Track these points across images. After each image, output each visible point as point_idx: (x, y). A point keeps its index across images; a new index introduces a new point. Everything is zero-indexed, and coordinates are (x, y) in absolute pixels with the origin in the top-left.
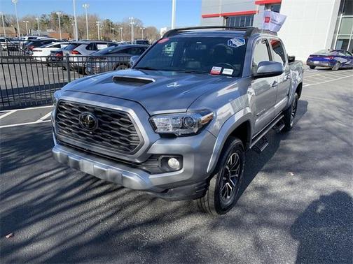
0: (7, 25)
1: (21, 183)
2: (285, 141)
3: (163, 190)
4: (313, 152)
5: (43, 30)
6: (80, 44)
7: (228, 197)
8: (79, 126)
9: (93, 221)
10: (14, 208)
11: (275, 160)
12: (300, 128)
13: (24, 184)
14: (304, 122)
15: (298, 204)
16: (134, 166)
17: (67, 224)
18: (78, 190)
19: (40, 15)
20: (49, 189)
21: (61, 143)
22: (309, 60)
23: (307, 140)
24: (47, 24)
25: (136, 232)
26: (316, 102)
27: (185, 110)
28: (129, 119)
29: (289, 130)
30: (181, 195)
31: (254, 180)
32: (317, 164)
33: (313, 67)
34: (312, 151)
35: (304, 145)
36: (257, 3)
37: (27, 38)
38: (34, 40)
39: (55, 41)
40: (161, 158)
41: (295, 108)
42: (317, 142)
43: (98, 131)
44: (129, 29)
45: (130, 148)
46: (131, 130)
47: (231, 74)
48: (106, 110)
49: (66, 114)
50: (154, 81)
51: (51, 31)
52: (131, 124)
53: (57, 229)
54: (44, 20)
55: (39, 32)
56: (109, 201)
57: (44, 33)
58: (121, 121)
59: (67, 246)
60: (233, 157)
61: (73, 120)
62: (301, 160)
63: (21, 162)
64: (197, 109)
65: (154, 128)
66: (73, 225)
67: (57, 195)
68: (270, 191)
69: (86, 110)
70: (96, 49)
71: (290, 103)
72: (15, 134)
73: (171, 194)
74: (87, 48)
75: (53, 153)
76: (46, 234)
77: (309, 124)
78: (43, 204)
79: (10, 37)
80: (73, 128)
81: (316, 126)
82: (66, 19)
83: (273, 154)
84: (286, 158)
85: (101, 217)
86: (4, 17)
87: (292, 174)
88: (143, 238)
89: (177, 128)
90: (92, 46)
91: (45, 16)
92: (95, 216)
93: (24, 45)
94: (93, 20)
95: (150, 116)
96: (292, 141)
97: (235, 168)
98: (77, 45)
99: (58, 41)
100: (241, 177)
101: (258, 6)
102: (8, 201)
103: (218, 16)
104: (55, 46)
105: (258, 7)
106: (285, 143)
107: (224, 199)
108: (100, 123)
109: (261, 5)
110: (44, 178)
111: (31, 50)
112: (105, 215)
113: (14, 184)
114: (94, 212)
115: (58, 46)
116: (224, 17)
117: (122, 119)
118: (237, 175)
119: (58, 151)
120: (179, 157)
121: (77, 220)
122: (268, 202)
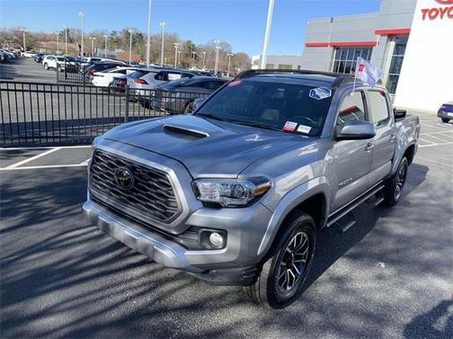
0: (71, 41)
1: (48, 239)
2: (384, 219)
3: (203, 270)
4: (420, 238)
5: (112, 49)
6: (148, 72)
7: (288, 288)
8: (114, 182)
9: (119, 298)
10: (32, 271)
11: (365, 243)
12: (409, 203)
13: (51, 241)
14: (416, 195)
15: (381, 306)
16: (169, 237)
17: (88, 298)
18: (110, 255)
19: (110, 31)
20: (77, 252)
21: (94, 199)
22: (441, 110)
23: (415, 220)
24: (116, 42)
25: (169, 319)
26: (441, 169)
27: (235, 176)
28: (168, 181)
29: (393, 205)
30: (225, 279)
31: (331, 268)
32: (421, 255)
33: (446, 120)
34: (418, 237)
35: (408, 227)
36: (377, 32)
37: (89, 59)
38: (96, 62)
39: (121, 66)
40: (200, 231)
41: (404, 177)
42: (429, 225)
43: (133, 190)
44: (213, 54)
45: (166, 215)
46: (170, 194)
47: (308, 132)
48: (143, 167)
49: (102, 166)
50: (208, 135)
51: (120, 50)
52: (170, 186)
53: (76, 302)
54: (114, 37)
55: (106, 51)
56: (144, 275)
57: (113, 53)
58: (160, 182)
59: (83, 325)
60: (299, 237)
61: (108, 174)
62: (399, 247)
63: (54, 213)
64: (252, 176)
65: (197, 194)
66: (95, 300)
67: (85, 260)
68: (349, 285)
69: (123, 164)
70: (166, 78)
71: (394, 170)
72: (54, 177)
73: (214, 276)
74: (156, 77)
75: (83, 210)
76: (62, 307)
77: (424, 199)
78: (66, 268)
79: (72, 55)
80: (107, 184)
81: (434, 202)
82: (139, 38)
83: (365, 235)
84: (381, 242)
85: (130, 294)
86: (68, 31)
87: (383, 265)
88: (174, 327)
89: (226, 196)
90: (162, 75)
91: (115, 33)
92: (122, 291)
93: (85, 67)
94: (171, 40)
95: (193, 180)
96: (393, 219)
97: (302, 250)
98: (144, 73)
99: (124, 66)
100: (311, 263)
101: (379, 36)
102: (28, 261)
103: (326, 45)
104: (120, 72)
105: (378, 38)
106: (383, 223)
107: (283, 290)
108: (136, 181)
109: (382, 35)
110: (75, 236)
111: (92, 74)
112: (136, 292)
113: (39, 240)
114: (123, 286)
115: (124, 72)
116: (334, 47)
117: (161, 180)
118: (304, 261)
119: (90, 208)
120: (224, 233)
121: (100, 294)
122: (344, 299)
